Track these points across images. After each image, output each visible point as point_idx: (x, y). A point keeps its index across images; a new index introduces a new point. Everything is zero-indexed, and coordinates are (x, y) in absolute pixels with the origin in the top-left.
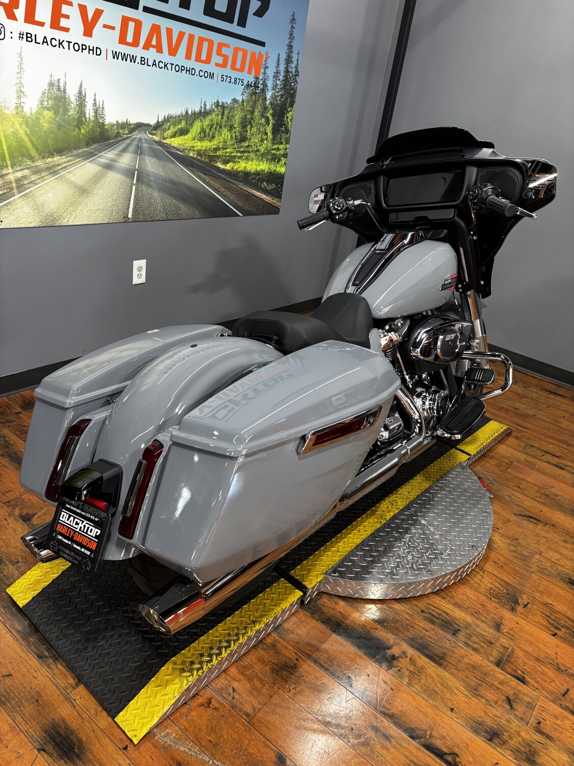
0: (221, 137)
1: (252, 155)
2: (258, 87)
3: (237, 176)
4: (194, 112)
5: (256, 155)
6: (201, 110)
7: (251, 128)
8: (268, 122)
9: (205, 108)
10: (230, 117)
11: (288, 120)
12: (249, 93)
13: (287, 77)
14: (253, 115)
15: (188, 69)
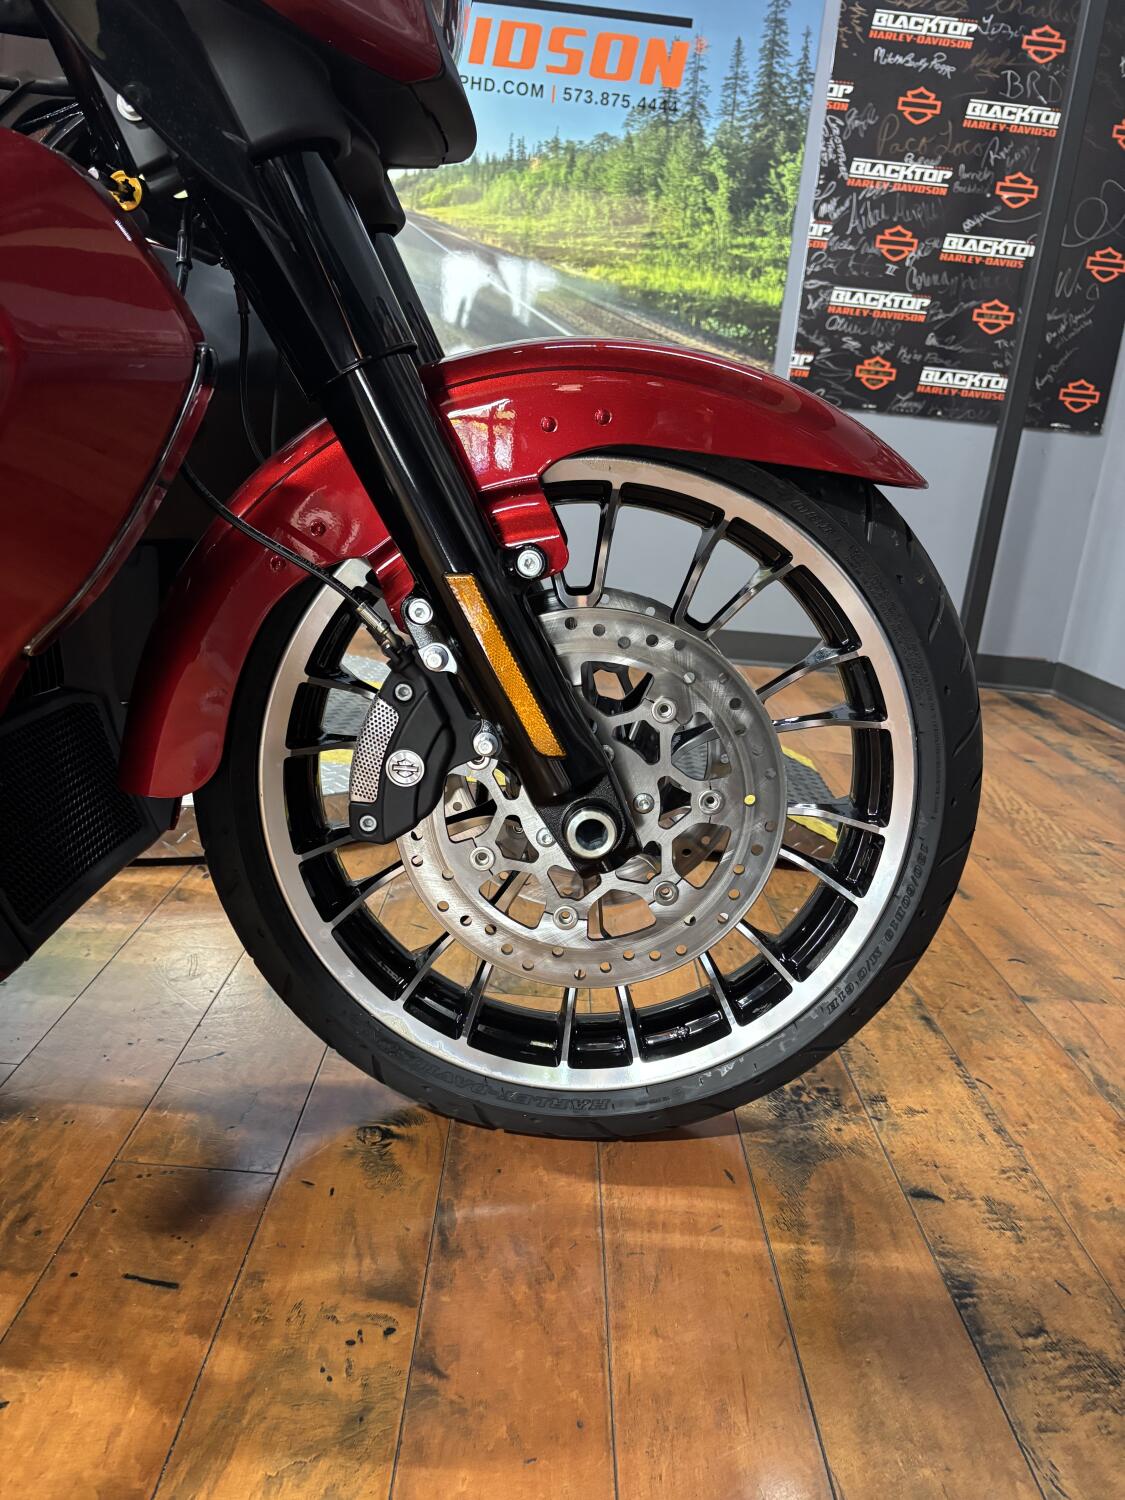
0: (569, 212)
1: (667, 255)
2: (675, 110)
3: (621, 296)
4: (494, 160)
5: (679, 255)
6: (512, 156)
7: (657, 197)
8: (712, 183)
9: (523, 153)
10: (590, 172)
11: (783, 180)
12: (647, 122)
13: (770, 85)
14: (664, 169)
15: (476, 80)
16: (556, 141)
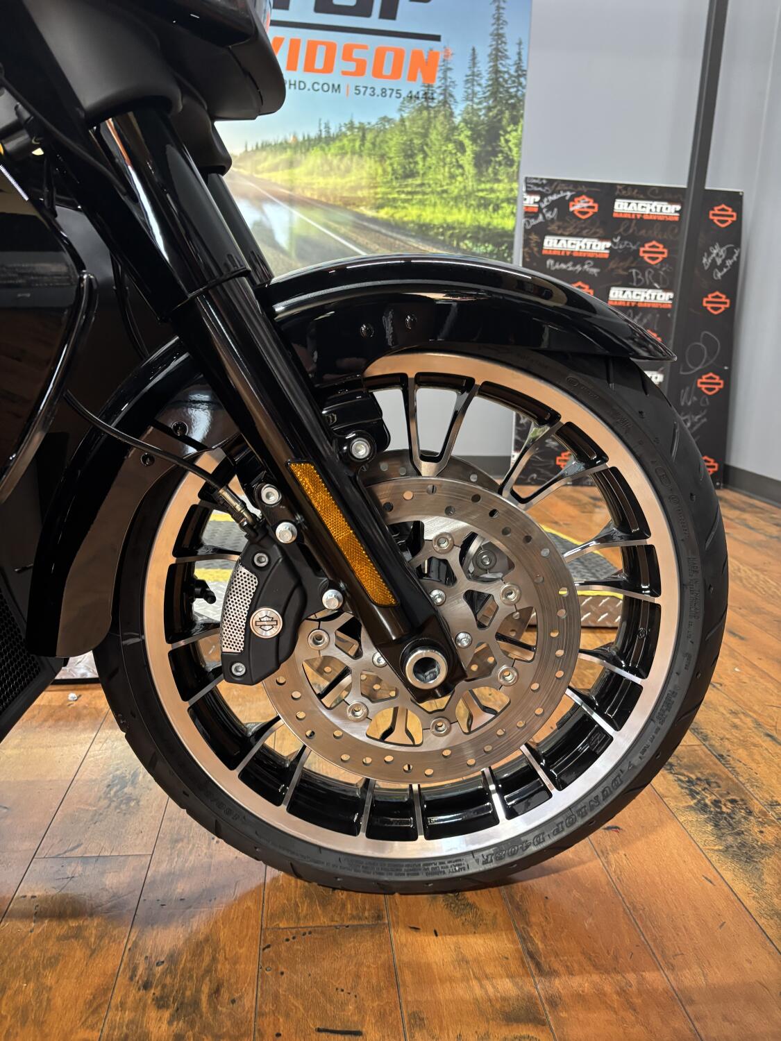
0: (364, 171)
1: (433, 198)
2: (433, 99)
3: (404, 229)
4: (308, 136)
5: (442, 198)
6: (321, 134)
7: (424, 159)
8: (461, 147)
9: (328, 132)
10: (377, 143)
11: (510, 144)
12: (413, 108)
13: (497, 79)
14: (428, 140)
15: (293, 82)
16: (352, 123)
